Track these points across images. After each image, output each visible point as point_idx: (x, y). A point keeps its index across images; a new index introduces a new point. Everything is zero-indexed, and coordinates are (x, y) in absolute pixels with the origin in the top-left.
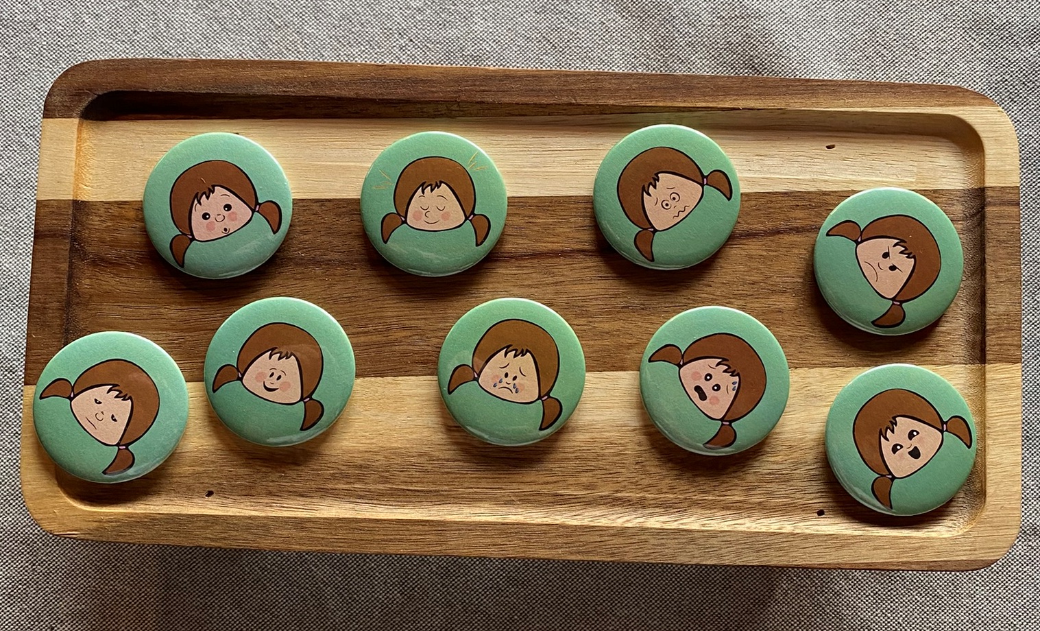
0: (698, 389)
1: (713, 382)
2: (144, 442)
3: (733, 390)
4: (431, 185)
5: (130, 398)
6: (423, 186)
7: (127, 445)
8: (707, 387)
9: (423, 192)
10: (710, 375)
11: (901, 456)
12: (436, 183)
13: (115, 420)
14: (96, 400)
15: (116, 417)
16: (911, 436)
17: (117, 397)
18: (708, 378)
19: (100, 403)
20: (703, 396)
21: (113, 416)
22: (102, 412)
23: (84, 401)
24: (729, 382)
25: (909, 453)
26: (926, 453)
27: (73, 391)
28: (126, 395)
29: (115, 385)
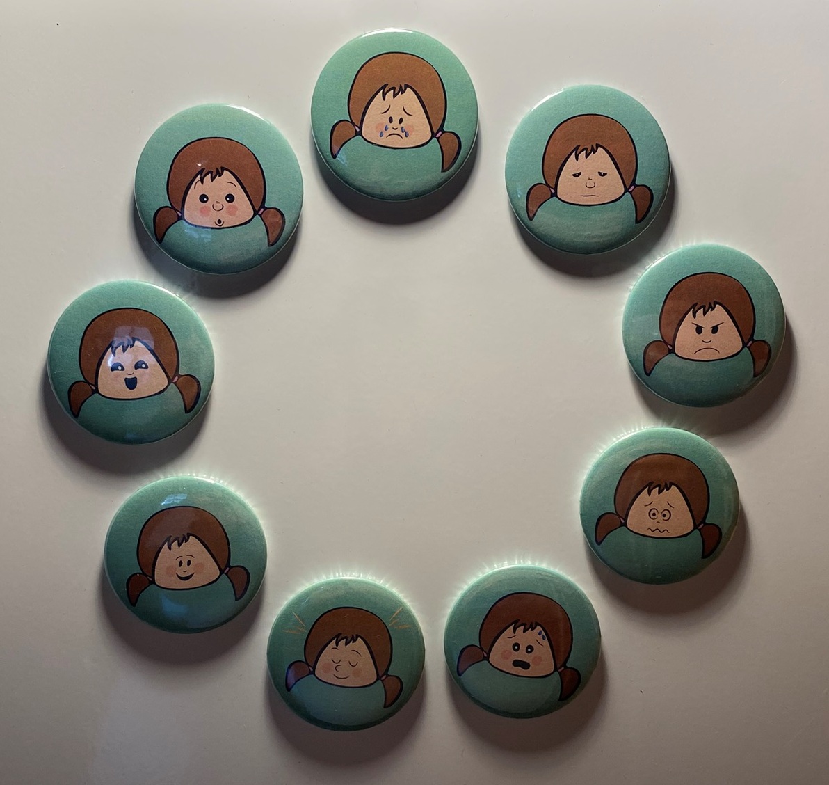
0: (517, 663)
1: (523, 648)
2: (643, 168)
3: (544, 639)
4: (346, 638)
5: (598, 146)
6: (338, 638)
7: (633, 183)
8: (522, 655)
9: (337, 645)
10: (517, 644)
11: (117, 376)
12: (353, 636)
13: (605, 174)
14: (574, 175)
15: (603, 172)
16: (138, 366)
17: (587, 156)
18: (516, 647)
19: (579, 174)
20: (525, 666)
21: (600, 173)
22: (589, 179)
23: (568, 187)
24: (534, 636)
25: (126, 379)
26: (142, 390)
27: (549, 187)
28: (592, 146)
29: (576, 149)
